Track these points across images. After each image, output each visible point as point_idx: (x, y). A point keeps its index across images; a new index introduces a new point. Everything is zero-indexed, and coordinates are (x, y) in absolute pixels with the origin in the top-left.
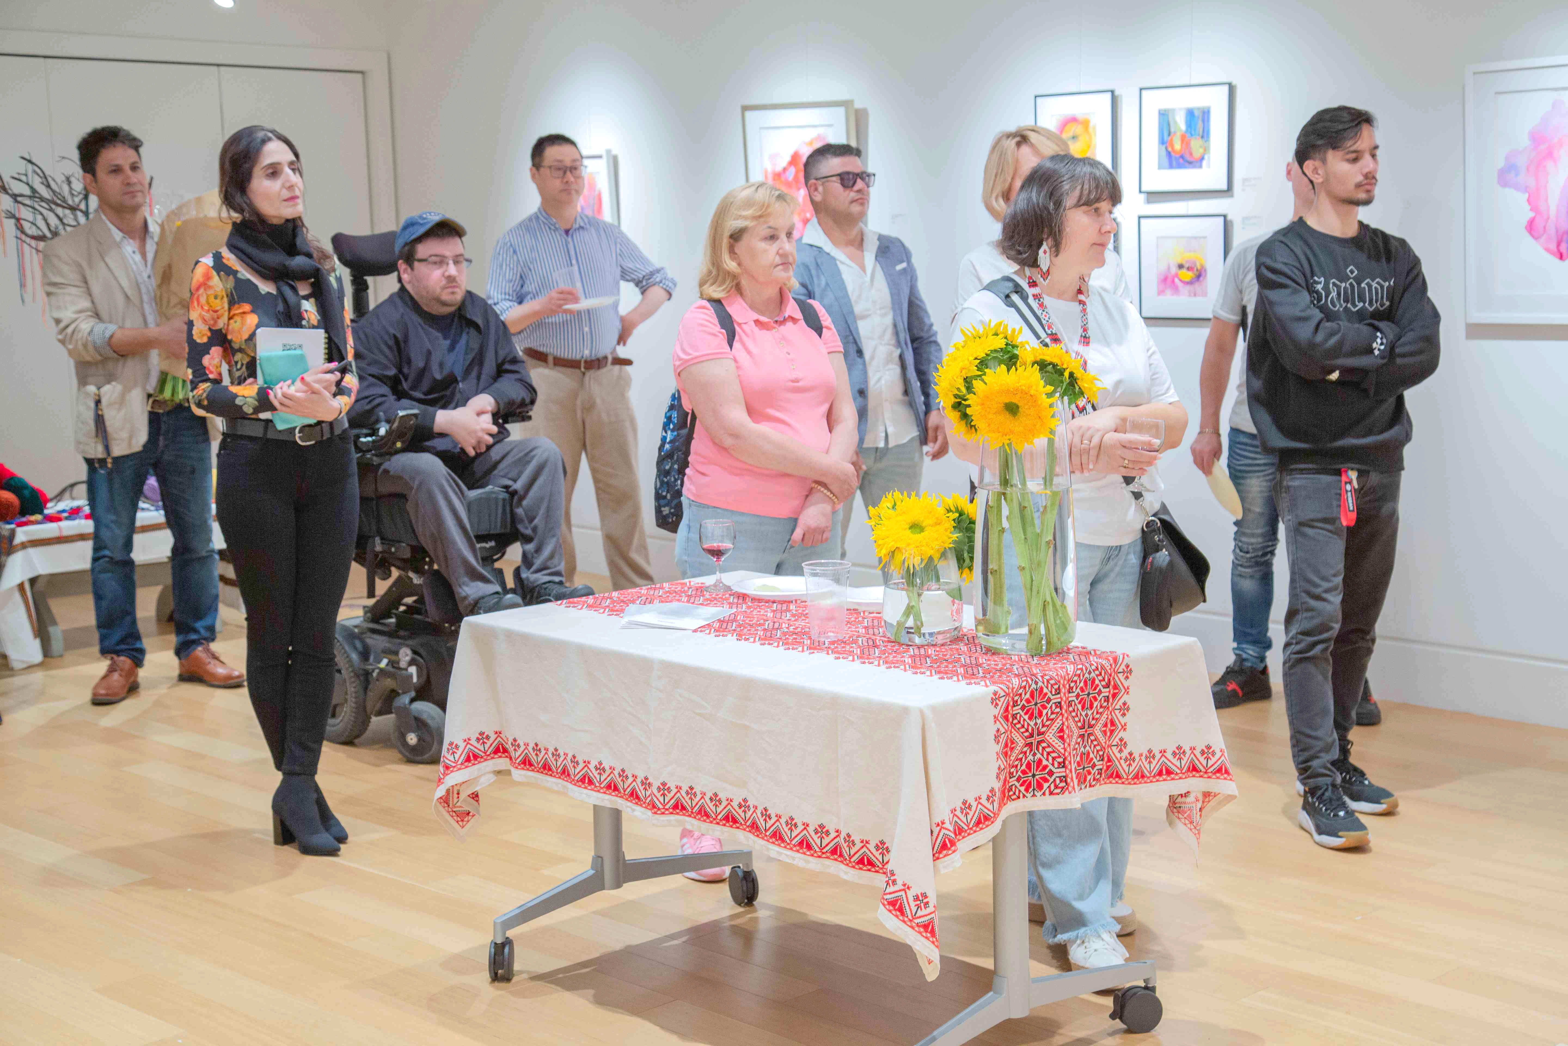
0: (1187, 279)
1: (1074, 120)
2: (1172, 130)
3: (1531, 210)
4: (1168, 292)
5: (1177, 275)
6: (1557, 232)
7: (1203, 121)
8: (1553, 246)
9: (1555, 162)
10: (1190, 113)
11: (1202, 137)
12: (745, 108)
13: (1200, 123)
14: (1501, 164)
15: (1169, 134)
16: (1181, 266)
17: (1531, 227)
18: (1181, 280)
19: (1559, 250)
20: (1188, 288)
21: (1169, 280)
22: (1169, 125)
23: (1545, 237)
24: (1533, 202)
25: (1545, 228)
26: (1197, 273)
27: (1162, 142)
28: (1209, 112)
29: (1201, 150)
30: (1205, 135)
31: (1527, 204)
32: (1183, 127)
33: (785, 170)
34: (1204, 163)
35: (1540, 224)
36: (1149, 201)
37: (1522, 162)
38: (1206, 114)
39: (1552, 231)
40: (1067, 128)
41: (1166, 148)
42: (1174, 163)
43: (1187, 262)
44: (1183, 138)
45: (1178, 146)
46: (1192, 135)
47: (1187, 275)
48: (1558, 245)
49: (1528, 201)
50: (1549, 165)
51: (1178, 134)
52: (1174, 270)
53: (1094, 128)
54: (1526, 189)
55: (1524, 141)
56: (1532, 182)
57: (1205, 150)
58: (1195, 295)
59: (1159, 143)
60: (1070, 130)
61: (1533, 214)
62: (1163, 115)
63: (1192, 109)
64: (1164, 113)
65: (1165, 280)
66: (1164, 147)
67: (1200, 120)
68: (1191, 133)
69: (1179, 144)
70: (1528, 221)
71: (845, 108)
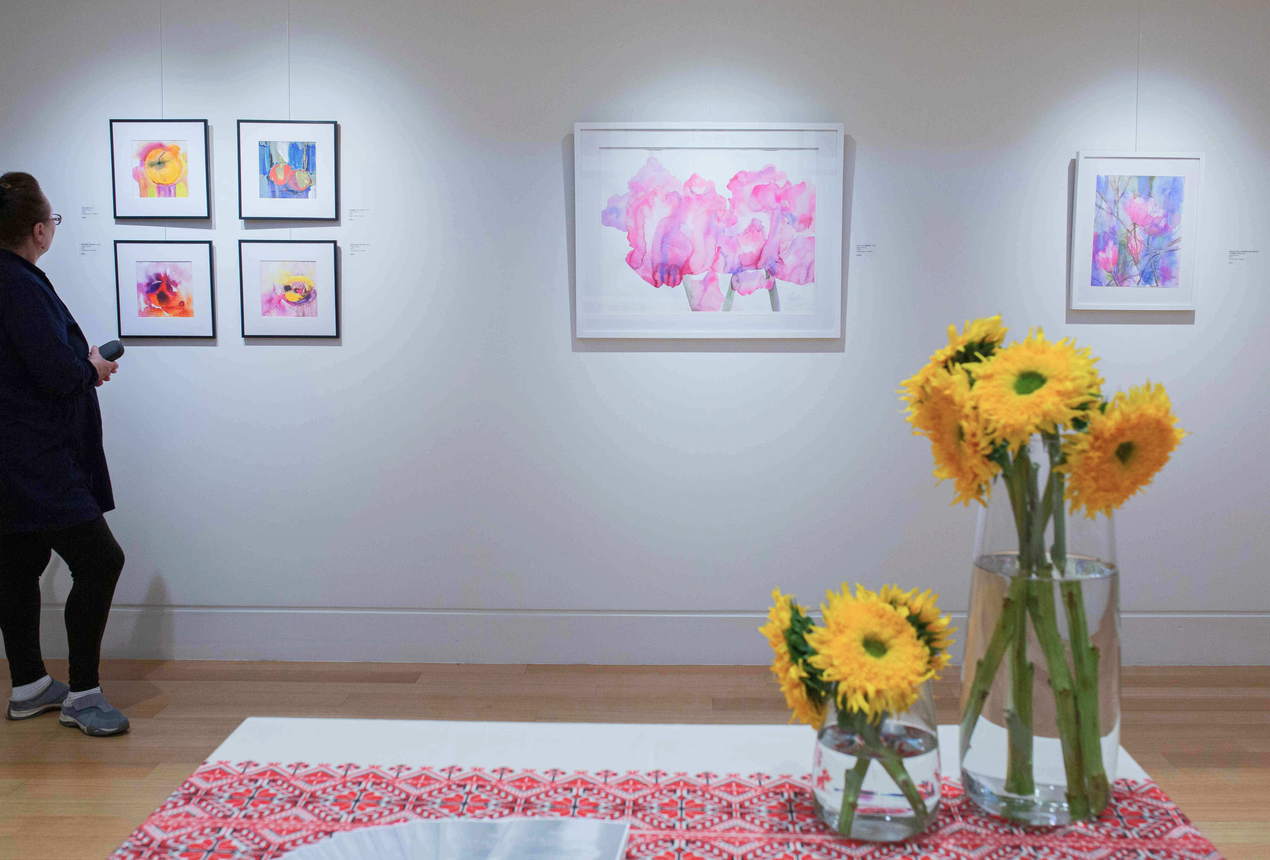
0: (296, 300)
1: (160, 146)
2: (275, 161)
3: (630, 245)
4: (274, 312)
5: (283, 297)
6: (652, 264)
7: (308, 154)
8: (650, 275)
9: (650, 207)
10: (294, 147)
11: (307, 170)
13: (305, 157)
14: (604, 206)
15: (272, 164)
16: (287, 288)
17: (630, 259)
18: (288, 301)
19: (654, 279)
20: (296, 308)
21: (274, 301)
22: (271, 156)
23: (642, 267)
24: (632, 238)
25: (642, 260)
26: (306, 295)
27: (263, 171)
28: (314, 147)
29: (307, 182)
30: (310, 167)
31: (627, 240)
32: (287, 159)
34: (310, 193)
35: (638, 256)
36: (247, 228)
37: (622, 205)
38: (310, 149)
39: (648, 263)
40: (150, 154)
41: (268, 178)
42: (277, 193)
43: (294, 284)
44: (287, 168)
45: (281, 176)
46: (296, 167)
47: (294, 297)
48: (654, 274)
49: (628, 238)
50: (646, 209)
51: (282, 165)
52: (280, 291)
53: (185, 156)
54: (626, 229)
55: (624, 189)
56: (631, 223)
57: (311, 182)
58: (304, 316)
59: (260, 173)
60: (155, 156)
61: (632, 249)
62: (264, 146)
63: (295, 143)
64: (265, 145)
65: (270, 301)
66: (266, 176)
67: (305, 153)
68: (295, 165)
69: (283, 175)
70: (628, 255)
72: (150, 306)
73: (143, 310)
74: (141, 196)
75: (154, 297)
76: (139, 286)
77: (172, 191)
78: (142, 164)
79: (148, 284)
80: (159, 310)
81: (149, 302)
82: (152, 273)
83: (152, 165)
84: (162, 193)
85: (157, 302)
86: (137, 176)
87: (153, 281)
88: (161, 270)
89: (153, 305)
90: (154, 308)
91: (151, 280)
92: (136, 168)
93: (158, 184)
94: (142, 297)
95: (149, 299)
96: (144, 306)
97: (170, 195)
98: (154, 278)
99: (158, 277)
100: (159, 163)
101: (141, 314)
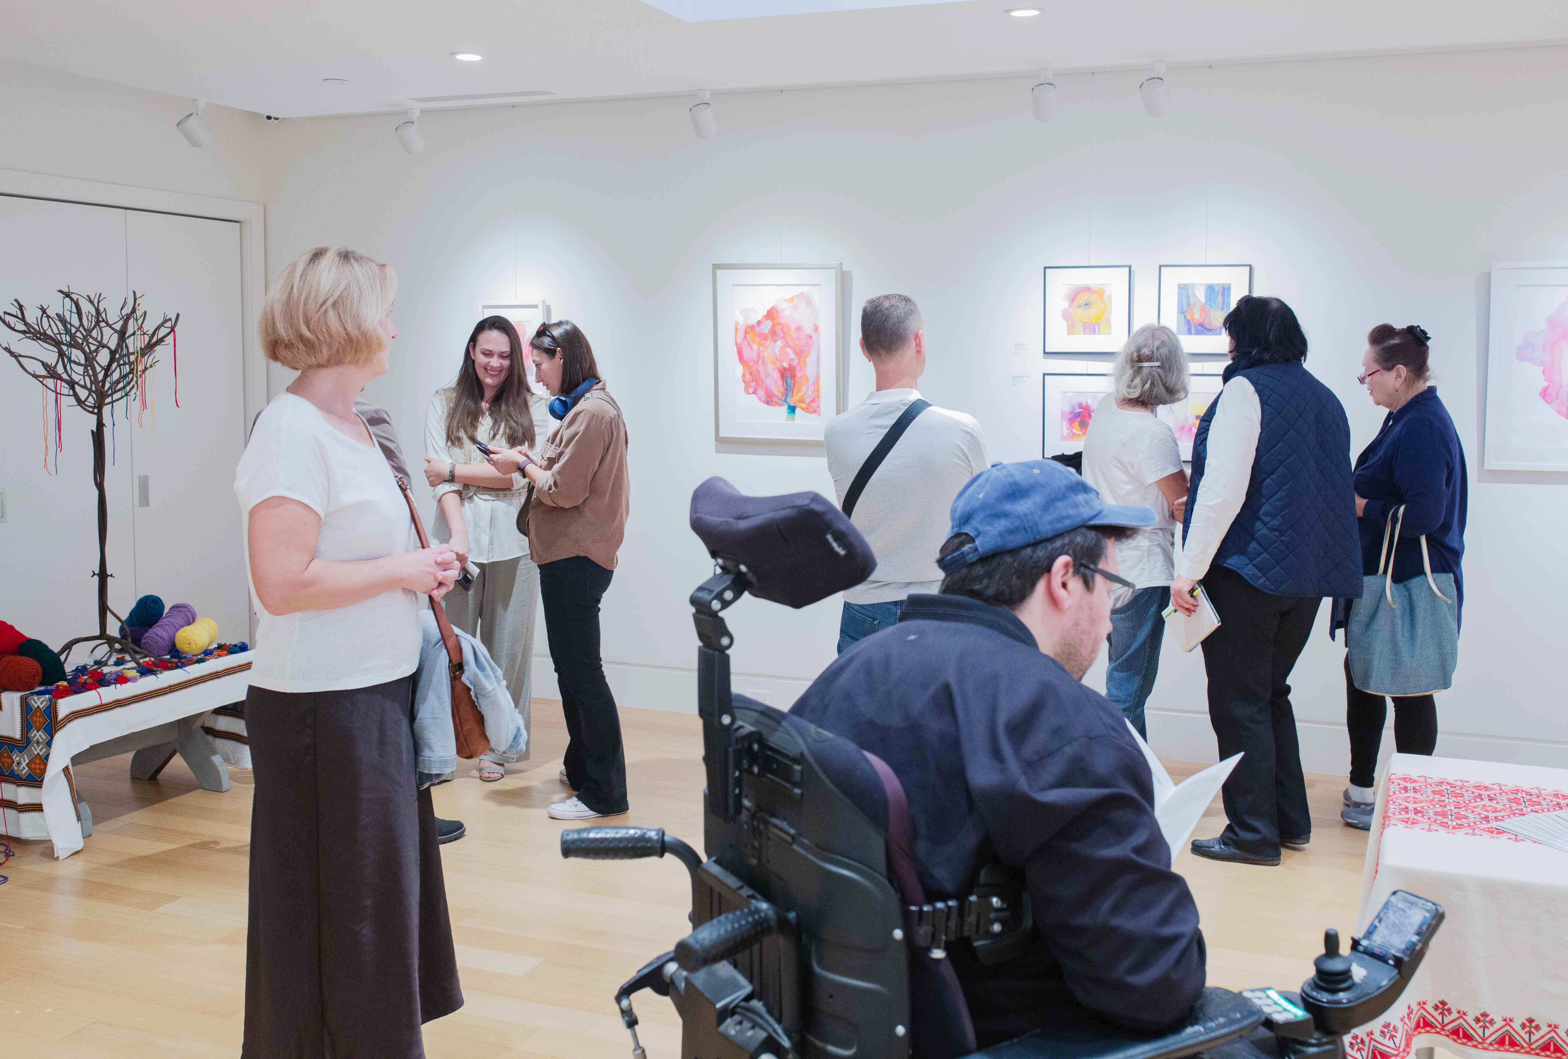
1: (1087, 289)
2: (1192, 301)
3: (1546, 380)
7: (1223, 295)
8: (1565, 410)
10: (1210, 289)
12: (717, 267)
13: (1220, 298)
14: (1519, 342)
15: (1189, 305)
17: (1544, 393)
22: (1188, 297)
23: (1557, 401)
24: (1547, 373)
25: (1557, 395)
27: (1182, 310)
31: (1542, 375)
32: (1203, 300)
33: (759, 323)
35: (1553, 391)
37: (1539, 341)
38: (1226, 290)
39: (1564, 397)
40: (1079, 296)
41: (1185, 317)
42: (1193, 330)
44: (1202, 308)
45: (1197, 315)
46: (1211, 307)
49: (1543, 372)
50: (1563, 344)
51: (1198, 305)
53: (1110, 298)
54: (1541, 363)
55: (1541, 326)
56: (1547, 358)
59: (1178, 312)
60: (1083, 298)
61: (1546, 384)
63: (1212, 285)
64: (1183, 287)
65: (1182, 428)
66: (1183, 315)
67: (1220, 294)
68: (1210, 305)
69: (1199, 314)
70: (1542, 390)
71: (834, 270)
72: (1072, 432)
73: (1065, 435)
74: (1069, 333)
75: (1076, 424)
76: (1063, 413)
77: (1097, 330)
78: (1070, 306)
79: (1071, 412)
81: (1071, 428)
82: (1075, 402)
83: (1080, 306)
84: (1087, 330)
85: (1078, 428)
86: (1066, 316)
87: (1076, 410)
88: (1083, 400)
89: (1074, 431)
90: (1075, 433)
91: (1074, 409)
92: (1065, 309)
93: (1085, 323)
94: (1065, 424)
95: (1071, 425)
96: (1066, 431)
97: (1094, 333)
98: (1077, 407)
99: (1081, 406)
100: (1086, 305)
101: (1064, 438)
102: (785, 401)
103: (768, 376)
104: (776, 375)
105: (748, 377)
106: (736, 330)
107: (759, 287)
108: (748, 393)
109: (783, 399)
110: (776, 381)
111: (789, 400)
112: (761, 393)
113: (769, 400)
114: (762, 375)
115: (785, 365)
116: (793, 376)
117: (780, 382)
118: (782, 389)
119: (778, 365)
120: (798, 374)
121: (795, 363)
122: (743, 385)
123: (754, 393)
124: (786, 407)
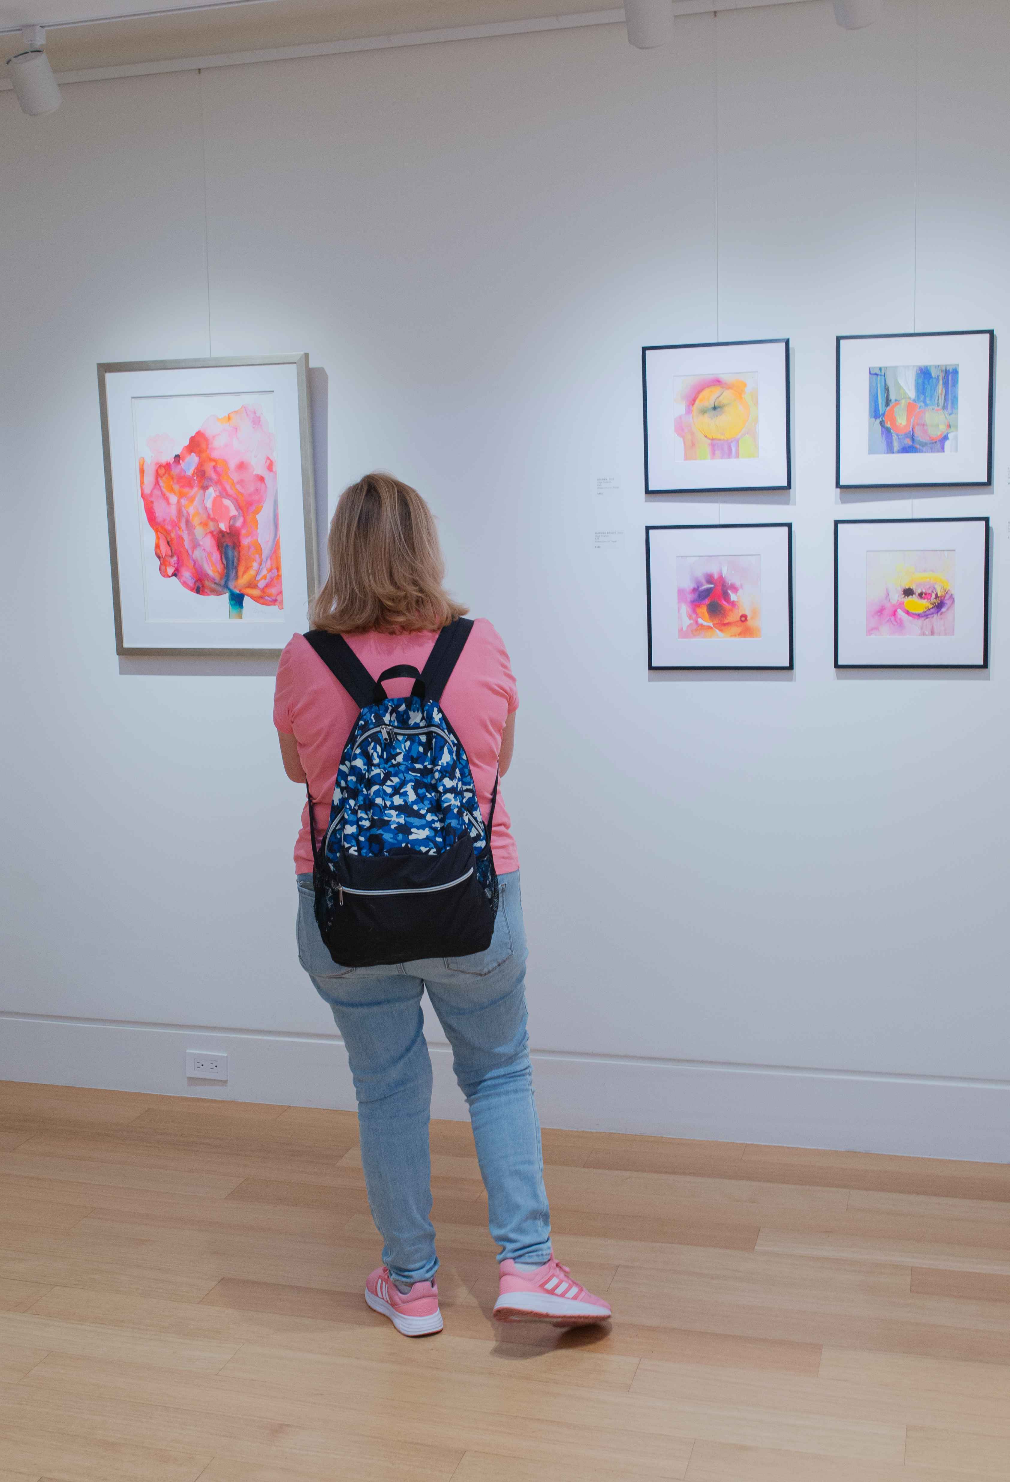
0: (920, 611)
1: (717, 382)
2: (892, 397)
4: (885, 628)
5: (901, 605)
7: (946, 384)
10: (924, 374)
11: (945, 408)
12: (105, 368)
13: (940, 389)
15: (888, 402)
16: (908, 592)
18: (908, 613)
20: (920, 622)
21: (886, 612)
22: (887, 390)
26: (937, 602)
27: (875, 413)
28: (955, 372)
29: (943, 427)
30: (950, 404)
32: (912, 393)
33: (177, 458)
34: (947, 444)
36: (844, 501)
38: (950, 376)
40: (701, 396)
41: (882, 423)
42: (896, 445)
43: (919, 585)
44: (911, 406)
45: (902, 420)
46: (926, 405)
47: (918, 605)
51: (903, 403)
52: (896, 597)
53: (754, 395)
57: (949, 426)
58: (932, 633)
59: (870, 416)
60: (709, 397)
62: (876, 374)
63: (926, 368)
64: (878, 372)
65: (881, 611)
66: (878, 421)
67: (941, 382)
68: (924, 402)
69: (905, 418)
71: (295, 365)
72: (697, 622)
73: (685, 629)
74: (686, 458)
75: (703, 610)
76: (681, 592)
77: (734, 450)
78: (689, 411)
79: (694, 590)
80: (709, 628)
81: (694, 616)
82: (700, 573)
83: (703, 412)
84: (718, 453)
85: (707, 615)
86: (680, 428)
87: (702, 585)
88: (714, 569)
89: (700, 621)
90: (702, 625)
91: (699, 584)
92: (680, 417)
93: (713, 439)
94: (685, 609)
95: (695, 612)
96: (687, 622)
97: (729, 455)
98: (703, 581)
99: (710, 579)
100: (715, 408)
101: (683, 634)
102: (226, 586)
103: (195, 545)
104: (208, 543)
105: (164, 549)
106: (142, 472)
107: (174, 399)
108: (165, 575)
109: (223, 582)
110: (210, 554)
111: (231, 585)
112: (187, 575)
113: (200, 587)
114: (187, 544)
115: (223, 526)
116: (237, 545)
117: (216, 556)
118: (220, 567)
119: (212, 526)
120: (245, 542)
121: (239, 523)
122: (157, 562)
123: (174, 574)
124: (226, 596)
